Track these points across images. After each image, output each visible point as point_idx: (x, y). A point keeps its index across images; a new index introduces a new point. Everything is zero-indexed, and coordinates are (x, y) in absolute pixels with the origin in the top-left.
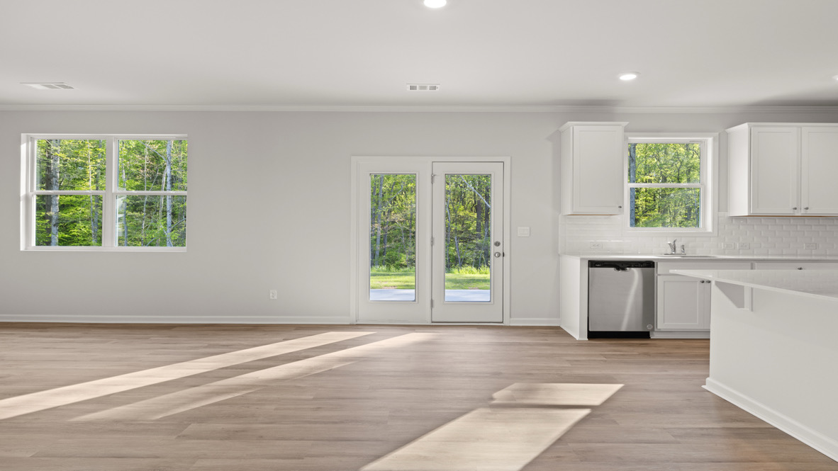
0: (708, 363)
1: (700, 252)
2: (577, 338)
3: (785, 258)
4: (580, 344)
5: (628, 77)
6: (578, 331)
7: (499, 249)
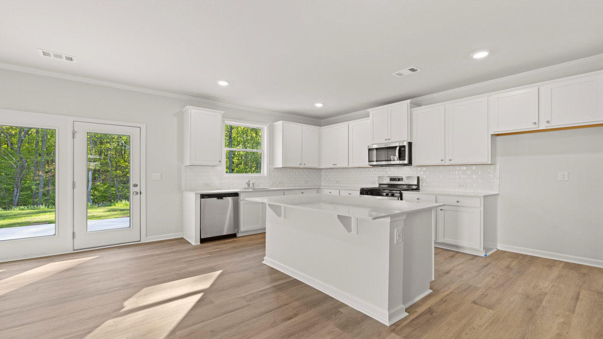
0: (264, 247)
1: (261, 187)
2: (194, 244)
3: (297, 188)
4: (196, 248)
5: (223, 83)
6: (194, 240)
7: (137, 189)
